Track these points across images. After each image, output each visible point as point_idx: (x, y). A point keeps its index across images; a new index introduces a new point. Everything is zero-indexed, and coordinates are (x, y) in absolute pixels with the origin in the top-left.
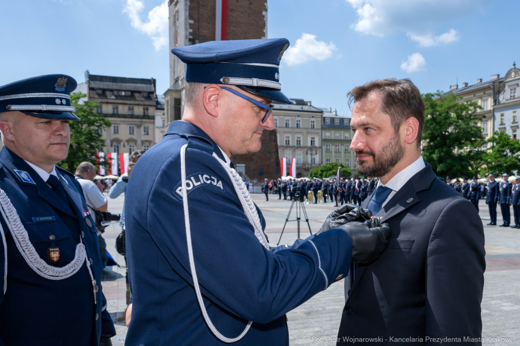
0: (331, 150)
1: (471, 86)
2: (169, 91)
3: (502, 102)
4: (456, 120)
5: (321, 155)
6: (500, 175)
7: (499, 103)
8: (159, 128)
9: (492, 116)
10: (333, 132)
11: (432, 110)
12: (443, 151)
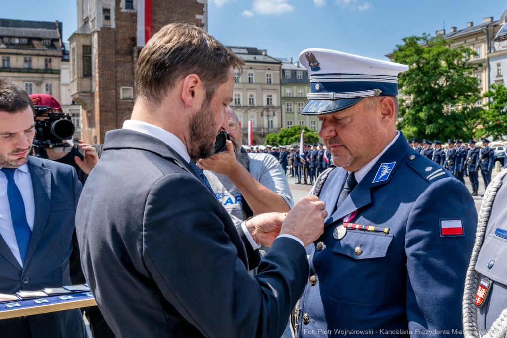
0: (292, 111)
1: (459, 31)
2: (75, 34)
3: (497, 50)
4: (447, 69)
5: (280, 116)
6: (499, 136)
7: (495, 51)
8: (67, 85)
9: (487, 67)
10: (295, 87)
11: (418, 57)
12: (432, 109)
